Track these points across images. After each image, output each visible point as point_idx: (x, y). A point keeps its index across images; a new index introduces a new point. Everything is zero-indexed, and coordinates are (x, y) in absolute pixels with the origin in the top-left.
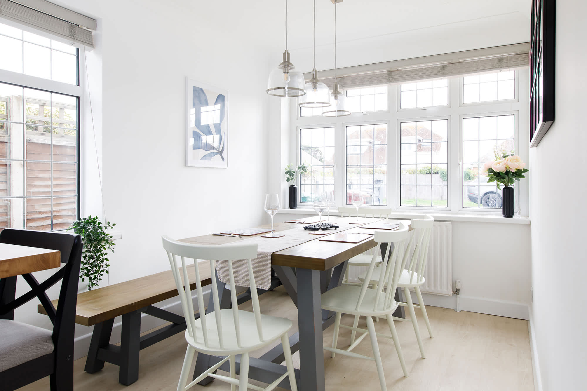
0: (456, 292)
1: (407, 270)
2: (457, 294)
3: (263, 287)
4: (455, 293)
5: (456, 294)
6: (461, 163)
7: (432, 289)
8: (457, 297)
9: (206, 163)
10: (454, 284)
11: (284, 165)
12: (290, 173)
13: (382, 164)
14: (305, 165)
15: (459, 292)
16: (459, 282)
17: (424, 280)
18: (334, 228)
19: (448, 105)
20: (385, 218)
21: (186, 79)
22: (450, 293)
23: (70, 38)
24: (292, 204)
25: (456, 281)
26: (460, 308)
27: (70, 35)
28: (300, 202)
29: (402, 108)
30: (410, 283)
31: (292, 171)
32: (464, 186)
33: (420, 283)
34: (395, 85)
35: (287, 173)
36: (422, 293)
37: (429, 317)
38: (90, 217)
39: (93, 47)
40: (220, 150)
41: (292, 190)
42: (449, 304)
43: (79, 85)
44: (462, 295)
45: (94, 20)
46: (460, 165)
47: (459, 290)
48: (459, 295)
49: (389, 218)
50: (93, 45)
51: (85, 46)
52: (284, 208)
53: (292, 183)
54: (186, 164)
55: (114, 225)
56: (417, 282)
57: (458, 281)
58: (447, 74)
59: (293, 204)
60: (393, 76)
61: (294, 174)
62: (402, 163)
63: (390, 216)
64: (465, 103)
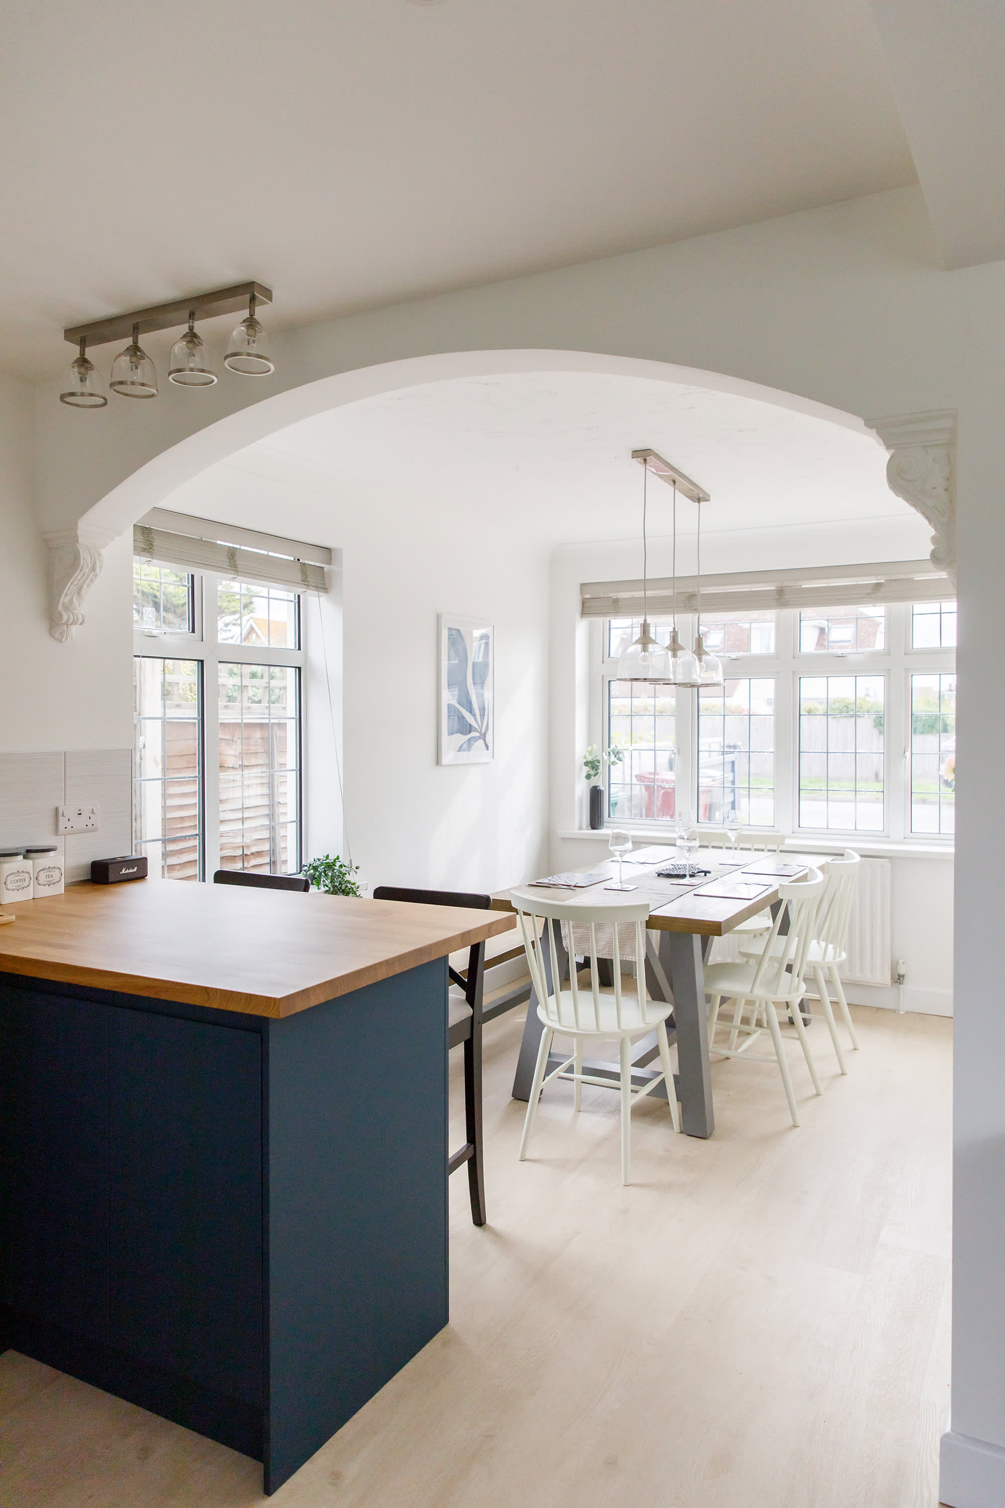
0: (898, 979)
1: (816, 941)
2: (900, 984)
3: (630, 958)
4: (896, 982)
5: (898, 984)
6: (908, 754)
7: (857, 976)
8: (900, 989)
9: (464, 757)
10: (894, 966)
11: (581, 750)
12: (593, 765)
13: (764, 751)
14: (619, 748)
15: (903, 980)
16: (903, 963)
17: (844, 955)
18: (703, 874)
19: (884, 649)
20: (775, 851)
21: (438, 617)
22: (888, 980)
23: (303, 585)
24: (595, 820)
25: (898, 962)
26: (904, 1008)
27: (302, 581)
28: (609, 817)
29: (801, 651)
30: (824, 959)
31: (596, 760)
32: (913, 794)
33: (838, 960)
34: (790, 613)
35: (586, 764)
36: (842, 983)
37: (853, 1020)
38: (327, 857)
39: (327, 592)
40: (483, 732)
41: (596, 795)
42: (885, 1000)
43: (299, 649)
44: (908, 986)
45: (328, 551)
46: (906, 757)
47: (903, 976)
48: (903, 986)
49: (781, 851)
50: (326, 589)
51: (320, 593)
52: (581, 828)
53: (595, 781)
54: (438, 761)
55: (357, 868)
56: (834, 959)
57: (901, 961)
58: (885, 599)
59: (598, 821)
60: (786, 597)
61: (599, 766)
62: (801, 751)
63: (782, 848)
64: (915, 648)
